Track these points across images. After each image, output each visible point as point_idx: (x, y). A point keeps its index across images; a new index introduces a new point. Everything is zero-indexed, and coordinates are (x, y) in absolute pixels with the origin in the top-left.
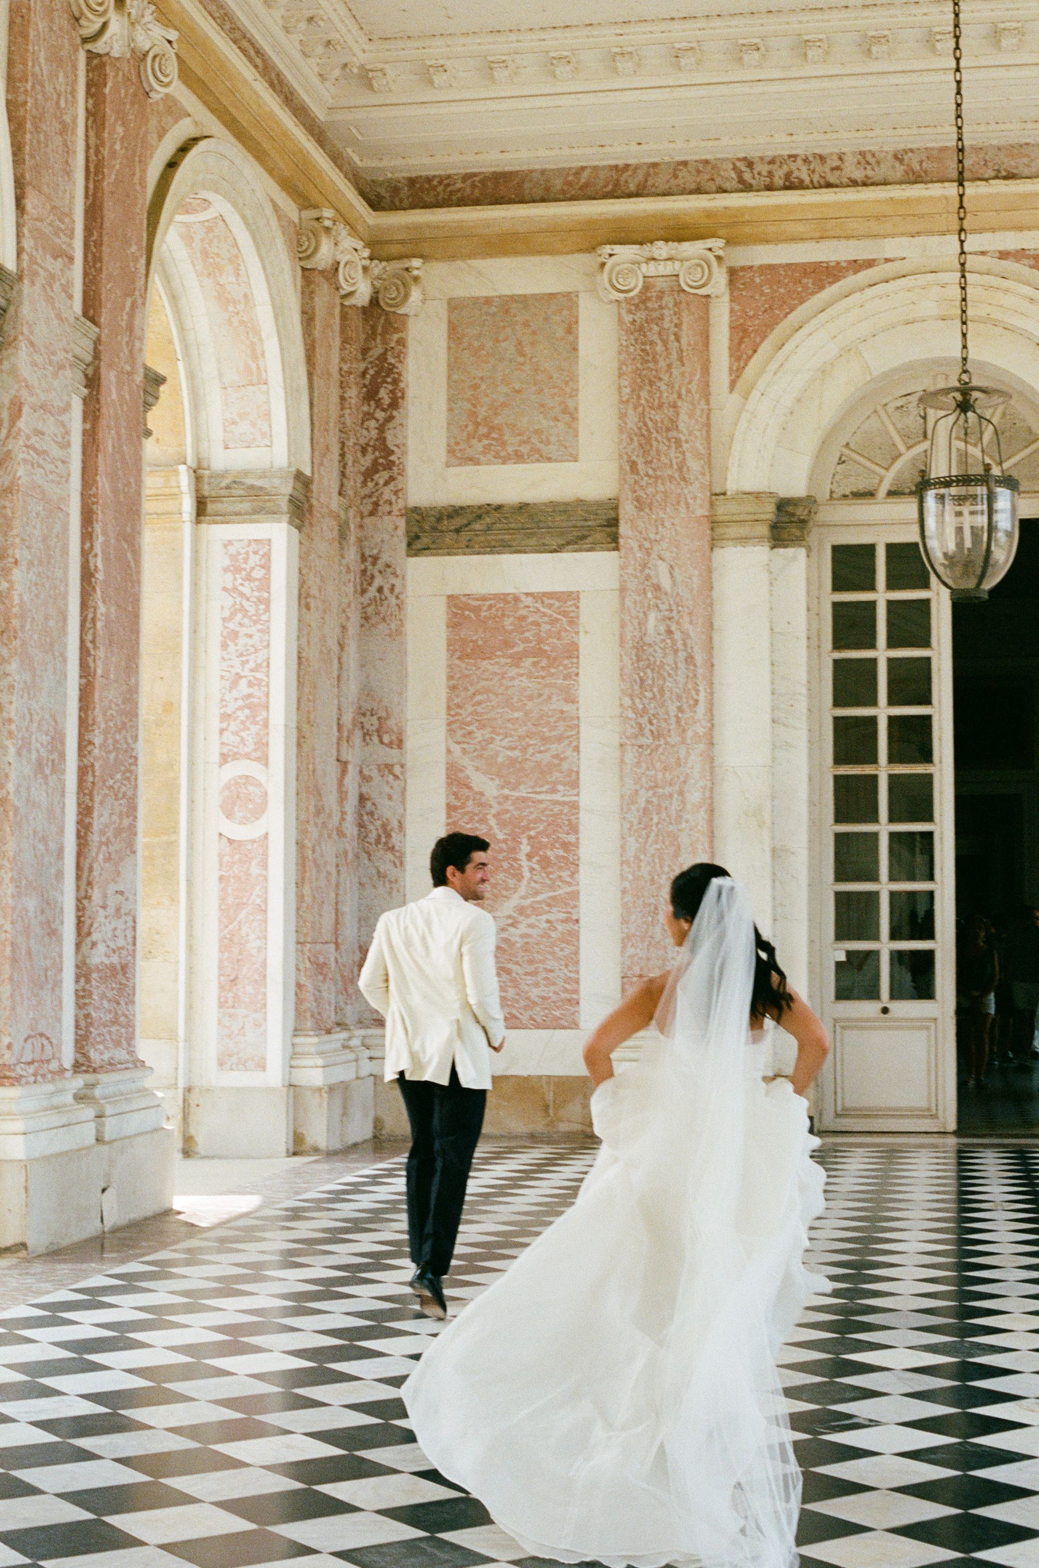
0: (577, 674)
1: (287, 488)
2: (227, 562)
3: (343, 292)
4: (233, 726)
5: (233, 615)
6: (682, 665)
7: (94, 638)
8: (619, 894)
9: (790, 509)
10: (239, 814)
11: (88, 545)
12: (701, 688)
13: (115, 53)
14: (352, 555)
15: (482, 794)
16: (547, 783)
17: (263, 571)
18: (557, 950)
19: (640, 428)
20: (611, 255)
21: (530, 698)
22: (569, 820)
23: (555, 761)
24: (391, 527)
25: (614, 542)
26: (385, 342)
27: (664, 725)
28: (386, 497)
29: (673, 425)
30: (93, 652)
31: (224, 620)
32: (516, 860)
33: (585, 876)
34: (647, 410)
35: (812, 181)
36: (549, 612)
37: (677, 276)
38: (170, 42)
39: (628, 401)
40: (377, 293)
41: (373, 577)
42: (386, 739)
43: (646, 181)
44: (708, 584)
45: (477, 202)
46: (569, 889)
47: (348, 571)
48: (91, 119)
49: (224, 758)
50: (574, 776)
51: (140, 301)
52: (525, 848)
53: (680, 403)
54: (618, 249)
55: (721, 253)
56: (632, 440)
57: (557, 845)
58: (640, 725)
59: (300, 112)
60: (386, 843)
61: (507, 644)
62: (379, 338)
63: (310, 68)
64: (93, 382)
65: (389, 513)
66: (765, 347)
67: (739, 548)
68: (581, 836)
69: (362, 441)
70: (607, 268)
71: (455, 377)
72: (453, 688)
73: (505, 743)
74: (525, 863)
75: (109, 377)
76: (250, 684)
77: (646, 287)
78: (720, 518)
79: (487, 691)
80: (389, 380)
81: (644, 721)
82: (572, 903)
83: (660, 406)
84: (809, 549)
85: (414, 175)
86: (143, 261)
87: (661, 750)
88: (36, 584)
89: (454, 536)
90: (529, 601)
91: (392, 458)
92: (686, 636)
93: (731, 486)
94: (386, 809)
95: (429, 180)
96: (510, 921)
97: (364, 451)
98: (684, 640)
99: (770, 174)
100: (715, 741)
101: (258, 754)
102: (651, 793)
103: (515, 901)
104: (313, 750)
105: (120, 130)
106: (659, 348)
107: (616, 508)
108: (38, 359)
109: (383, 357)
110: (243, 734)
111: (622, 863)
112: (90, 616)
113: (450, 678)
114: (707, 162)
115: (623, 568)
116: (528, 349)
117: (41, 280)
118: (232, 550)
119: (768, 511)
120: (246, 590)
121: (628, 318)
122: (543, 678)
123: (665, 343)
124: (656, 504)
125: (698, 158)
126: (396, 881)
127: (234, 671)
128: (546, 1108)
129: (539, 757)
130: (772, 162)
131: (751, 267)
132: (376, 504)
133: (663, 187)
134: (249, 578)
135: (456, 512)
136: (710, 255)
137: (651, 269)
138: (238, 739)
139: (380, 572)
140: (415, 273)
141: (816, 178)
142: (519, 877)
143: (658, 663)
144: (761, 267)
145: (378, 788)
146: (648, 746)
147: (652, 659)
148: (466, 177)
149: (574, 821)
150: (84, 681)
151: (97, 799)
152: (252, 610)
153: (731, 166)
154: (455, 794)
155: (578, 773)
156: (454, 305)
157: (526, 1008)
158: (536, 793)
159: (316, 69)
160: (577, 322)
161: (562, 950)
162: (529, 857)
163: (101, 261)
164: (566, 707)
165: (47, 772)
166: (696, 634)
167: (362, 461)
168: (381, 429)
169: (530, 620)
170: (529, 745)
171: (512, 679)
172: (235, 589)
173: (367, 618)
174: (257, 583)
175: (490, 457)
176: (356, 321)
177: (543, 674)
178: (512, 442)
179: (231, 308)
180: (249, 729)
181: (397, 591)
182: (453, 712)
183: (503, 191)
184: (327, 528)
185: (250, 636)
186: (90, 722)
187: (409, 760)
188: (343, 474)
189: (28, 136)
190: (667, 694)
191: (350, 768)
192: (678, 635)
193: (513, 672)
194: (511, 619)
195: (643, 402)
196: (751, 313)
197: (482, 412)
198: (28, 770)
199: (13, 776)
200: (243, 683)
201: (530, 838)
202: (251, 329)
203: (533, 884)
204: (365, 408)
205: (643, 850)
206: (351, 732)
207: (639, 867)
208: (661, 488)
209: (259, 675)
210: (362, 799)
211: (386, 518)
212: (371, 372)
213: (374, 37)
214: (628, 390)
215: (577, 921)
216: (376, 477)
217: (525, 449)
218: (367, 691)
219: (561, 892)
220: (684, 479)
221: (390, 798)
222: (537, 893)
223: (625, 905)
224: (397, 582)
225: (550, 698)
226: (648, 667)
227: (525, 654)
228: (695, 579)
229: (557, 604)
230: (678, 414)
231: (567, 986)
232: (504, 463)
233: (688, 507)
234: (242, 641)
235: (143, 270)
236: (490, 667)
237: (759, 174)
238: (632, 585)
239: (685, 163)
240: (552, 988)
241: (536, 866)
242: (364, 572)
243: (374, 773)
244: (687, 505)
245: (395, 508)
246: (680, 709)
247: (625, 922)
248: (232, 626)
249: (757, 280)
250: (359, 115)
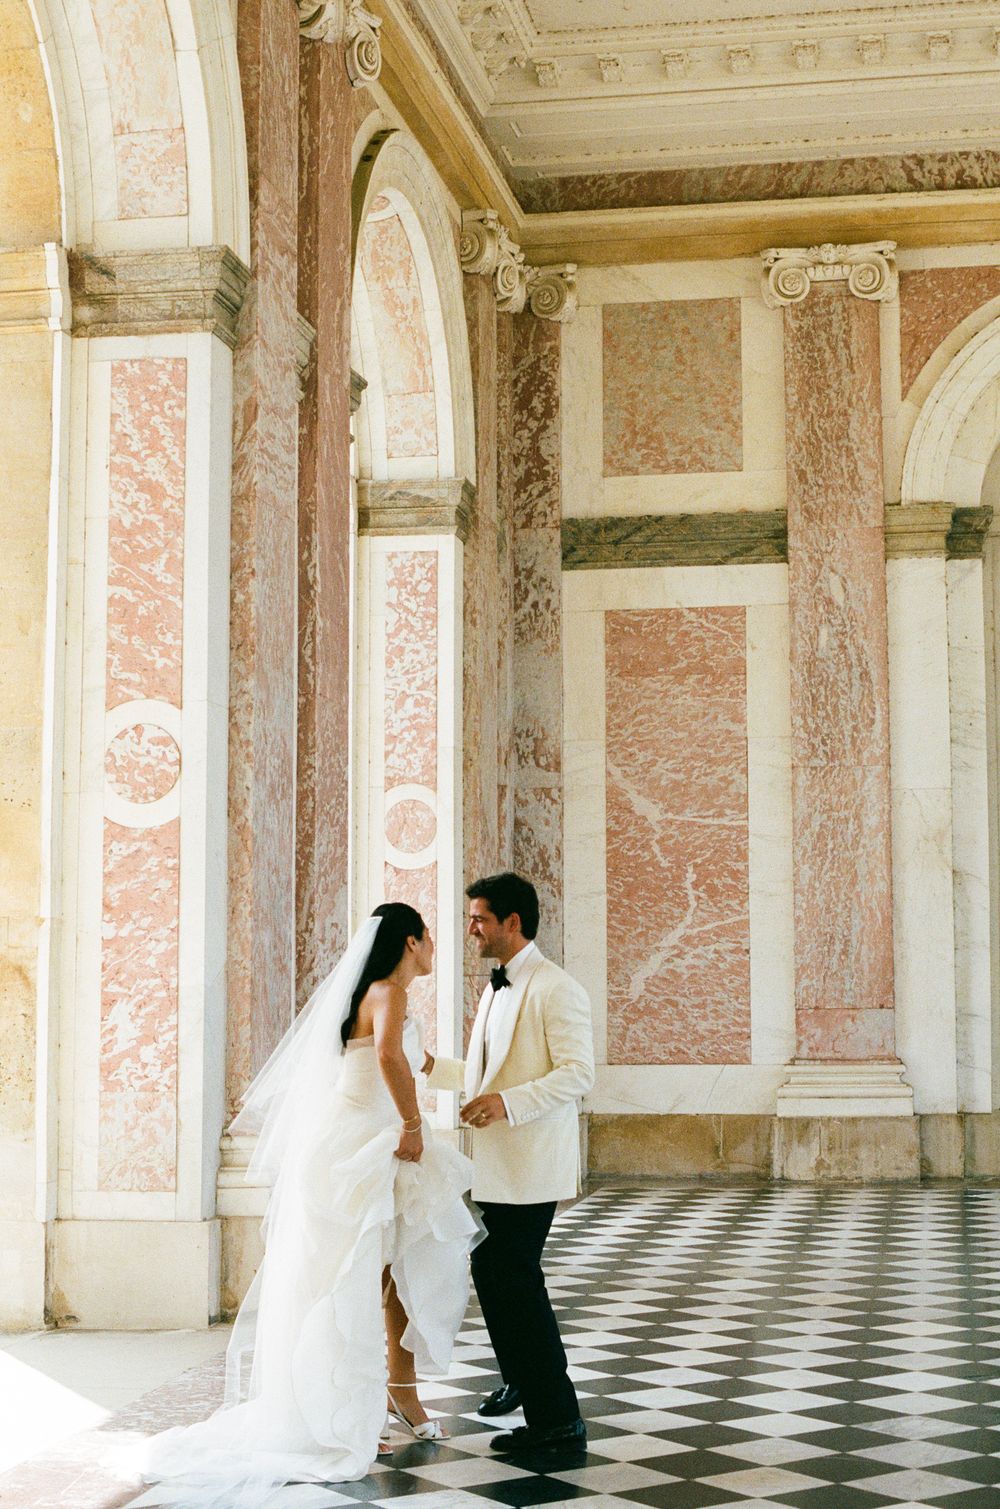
0: (745, 692)
1: (455, 499)
2: (392, 576)
3: (499, 298)
4: (400, 749)
5: (398, 631)
6: (856, 682)
7: (314, 652)
8: (792, 925)
9: (966, 519)
10: (406, 842)
11: (306, 555)
12: (878, 706)
13: (328, 39)
14: (507, 568)
15: (645, 818)
16: (713, 806)
17: (430, 585)
18: (726, 981)
19: (809, 437)
20: (776, 259)
21: (695, 717)
22: (738, 847)
23: (723, 784)
24: (546, 540)
25: (782, 553)
26: (537, 350)
27: (838, 745)
28: (540, 508)
29: (843, 433)
30: (312, 668)
31: (388, 635)
32: (680, 888)
33: (754, 904)
34: (816, 419)
35: (985, 180)
36: (714, 627)
37: (847, 280)
38: (374, 29)
39: (795, 409)
40: (530, 298)
41: (527, 592)
42: (543, 761)
43: (811, 180)
44: (883, 598)
45: (633, 204)
46: (738, 918)
47: (504, 584)
48: (304, 108)
49: (390, 782)
50: (742, 800)
51: (347, 302)
52: (691, 876)
53: (850, 411)
54: (784, 252)
55: (892, 256)
56: (800, 449)
57: (725, 874)
58: (813, 745)
59: (468, 106)
60: (544, 871)
61: (670, 660)
62: (531, 346)
63: (477, 62)
64: (309, 385)
65: (544, 525)
66: (938, 354)
67: (915, 559)
68: (750, 863)
69: (515, 451)
70: (773, 272)
71: (611, 385)
72: (612, 708)
73: (668, 765)
74: (691, 893)
75: (324, 380)
76: (417, 704)
77: (813, 293)
78: (895, 529)
79: (650, 710)
80: (542, 388)
81: (817, 741)
82: (741, 932)
83: (830, 414)
84: (984, 561)
85: (566, 174)
86: (349, 261)
87: (835, 772)
88: (270, 597)
89: (613, 548)
90: (692, 616)
91: (545, 468)
92: (860, 650)
93: (906, 496)
94: (543, 835)
95: (581, 180)
96: (676, 952)
97: (516, 461)
98: (858, 655)
99: (941, 173)
100: (892, 762)
101: (426, 778)
102: (825, 816)
103: (680, 930)
104: (480, 772)
105: (330, 118)
106: (828, 355)
107: (785, 518)
108: (270, 360)
109: (535, 366)
110: (411, 757)
111: (795, 892)
112: (309, 630)
113: (609, 696)
114: (874, 160)
115: (792, 580)
116: (687, 357)
117: (271, 278)
118: (397, 562)
119: (945, 521)
120: (412, 606)
121: (794, 324)
122: (708, 696)
123: (834, 350)
124: (826, 515)
125: (865, 155)
126: (555, 911)
127: (399, 690)
128: (717, 1148)
129: (703, 780)
130: (943, 159)
131: (922, 272)
132: (530, 517)
133: (828, 186)
134: (415, 593)
135: (614, 523)
136: (882, 259)
137: (819, 274)
138: (405, 762)
139: (535, 586)
140: (570, 278)
141: (989, 177)
142: (686, 907)
143: (831, 679)
144: (932, 270)
145: (534, 813)
146: (822, 768)
147: (825, 676)
148: (622, 177)
149: (743, 847)
150: (303, 700)
151: (317, 826)
152: (418, 626)
153: (900, 164)
154: (616, 819)
155: (746, 796)
156: (609, 311)
157: (694, 1042)
158: (700, 817)
159: (484, 63)
160: (740, 329)
161: (731, 981)
162: (696, 886)
163: (317, 259)
164: (733, 727)
165: (279, 797)
166: (871, 651)
167: (515, 471)
168: (535, 438)
169: (692, 636)
170: (694, 768)
171: (675, 697)
172: (400, 604)
173: (521, 634)
174: (423, 598)
175: (649, 466)
176: (509, 329)
177: (707, 691)
178: (673, 451)
179: (398, 313)
180: (416, 752)
181: (552, 607)
182: (612, 733)
183: (659, 191)
184: (489, 537)
185: (417, 652)
186: (310, 744)
187: (567, 783)
188: (499, 485)
189: (260, 122)
190: (842, 713)
191: (508, 791)
192: (851, 650)
193: (676, 689)
194: (673, 635)
195: (811, 409)
196: (923, 319)
197: (640, 421)
198: (263, 794)
199: (251, 801)
200: (410, 702)
201: (696, 866)
202: (419, 337)
203: (700, 913)
204: (517, 417)
205: (817, 878)
206: (507, 755)
207: (814, 895)
208: (831, 497)
209: (426, 694)
210: (518, 824)
211: (540, 531)
212: (524, 380)
213: (544, 31)
214: (796, 398)
215: (748, 951)
216: (529, 488)
217: (686, 459)
218: (522, 711)
219: (729, 921)
220: (856, 489)
221: (547, 823)
222: (704, 922)
223: (799, 935)
224: (553, 597)
225: (716, 718)
226: (821, 683)
227: (688, 671)
228: (869, 592)
229: (723, 619)
230: (849, 423)
231: (737, 1019)
232: (663, 473)
233: (860, 519)
234: (408, 657)
235: (349, 271)
236: (653, 686)
237: (929, 172)
238: (802, 599)
239: (851, 161)
240: (721, 1022)
241: (702, 895)
242: (517, 586)
243: (531, 797)
244: (859, 514)
245: (550, 520)
246: (855, 728)
247: (798, 951)
248: (396, 641)
249: (930, 285)
250: (520, 111)
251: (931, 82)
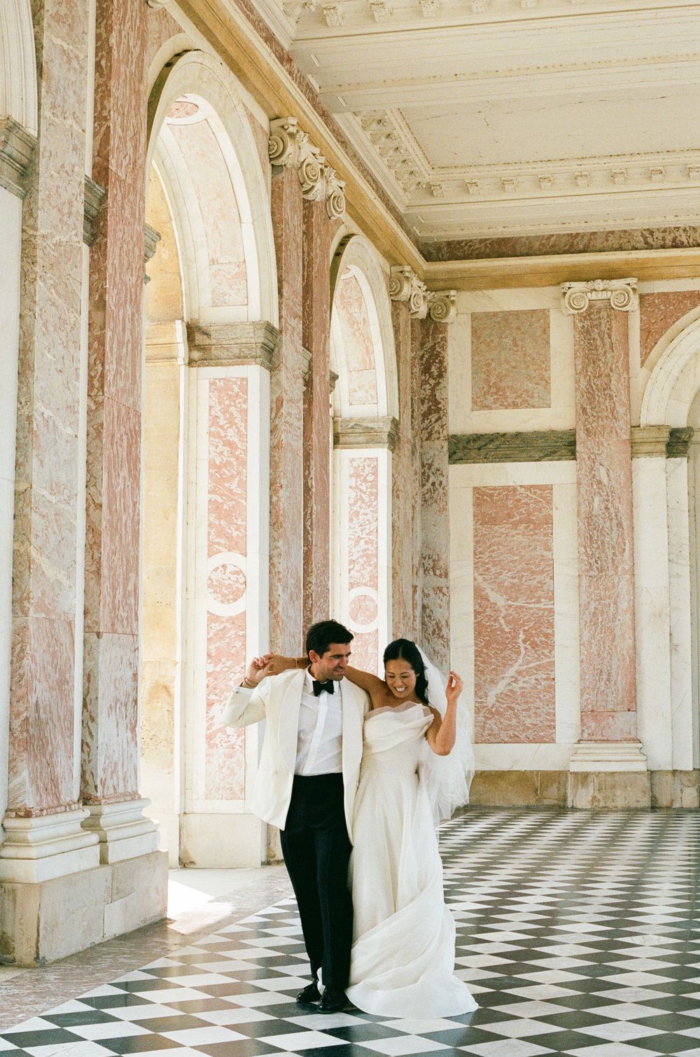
0: (552, 534)
1: (387, 428)
2: (352, 471)
3: (412, 312)
4: (357, 567)
5: (356, 502)
6: (615, 528)
7: (312, 523)
8: (579, 664)
9: (678, 435)
10: (360, 619)
11: (307, 472)
12: (627, 542)
13: (317, 200)
14: (418, 464)
15: (496, 604)
16: (535, 597)
17: (373, 477)
18: (541, 696)
19: (588, 389)
20: (569, 288)
21: (524, 548)
22: (548, 620)
23: (539, 585)
24: (439, 447)
25: (573, 455)
26: (434, 339)
27: (604, 563)
28: (436, 429)
29: (607, 387)
30: (311, 532)
31: (351, 505)
32: (516, 643)
33: (558, 651)
34: (592, 378)
35: (688, 242)
36: (535, 497)
37: (609, 299)
38: (341, 188)
39: (580, 373)
40: (430, 310)
41: (429, 476)
42: (438, 572)
43: (589, 243)
44: (630, 480)
45: (488, 256)
46: (548, 660)
47: (416, 473)
48: (305, 236)
49: (352, 585)
50: (551, 594)
51: (327, 335)
52: (522, 636)
53: (611, 374)
54: (573, 284)
55: (635, 286)
56: (583, 396)
57: (541, 635)
58: (590, 564)
59: (392, 209)
60: (439, 634)
61: (509, 516)
62: (430, 336)
63: (399, 187)
64: (308, 383)
65: (438, 438)
66: (662, 341)
67: (648, 458)
68: (555, 629)
69: (421, 396)
70: (567, 295)
71: (476, 359)
72: (477, 542)
73: (508, 575)
74: (522, 645)
75: (316, 380)
76: (366, 543)
77: (590, 306)
78: (636, 441)
79: (499, 544)
80: (437, 361)
81: (592, 561)
82: (550, 668)
83: (600, 376)
84: (689, 458)
85: (451, 240)
86: (329, 312)
87: (603, 578)
88: (289, 498)
89: (477, 451)
90: (522, 490)
91: (440, 406)
92: (617, 511)
93: (643, 422)
94: (438, 614)
95: (459, 243)
96: (513, 680)
97: (423, 402)
98: (616, 513)
99: (664, 239)
100: (635, 572)
101: (372, 583)
102: (597, 603)
103: (516, 667)
104: (402, 580)
105: (319, 240)
106: (599, 342)
107: (574, 435)
108: (289, 375)
109: (433, 348)
110: (363, 572)
111: (580, 645)
112: (309, 512)
113: (475, 536)
114: (625, 231)
115: (579, 470)
116: (519, 343)
117: (289, 332)
118: (355, 464)
119: (665, 436)
120: (363, 488)
121: (580, 325)
122: (531, 536)
123: (602, 339)
124: (597, 432)
125: (620, 229)
126: (445, 656)
127: (357, 535)
128: (537, 790)
129: (529, 583)
130: (664, 231)
131: (653, 294)
132: (430, 434)
133: (599, 246)
134: (365, 481)
135: (478, 437)
136: (628, 287)
137: (594, 296)
138: (360, 575)
139: (433, 474)
140: (452, 298)
141: (691, 241)
142: (519, 653)
143: (601, 527)
144: (658, 293)
145: (433, 601)
146: (595, 577)
147: (597, 524)
148: (481, 241)
149: (551, 621)
150: (306, 548)
151: (314, 613)
152: (367, 499)
153: (640, 234)
154: (479, 604)
155: (553, 591)
156: (475, 317)
157: (523, 731)
158: (527, 603)
159: (402, 186)
160: (549, 327)
161: (544, 696)
162: (524, 641)
163: (312, 316)
164: (545, 553)
165: (295, 599)
166: (623, 510)
167: (422, 407)
168: (433, 389)
169: (523, 501)
170: (523, 576)
171: (513, 536)
172: (357, 487)
173: (425, 501)
174: (370, 484)
175: (497, 405)
176: (418, 329)
177: (531, 533)
178: (511, 397)
179: (355, 327)
180: (366, 569)
181: (443, 486)
182: (477, 557)
183: (504, 249)
184: (406, 449)
185: (366, 514)
186: (310, 571)
187: (451, 584)
188: (412, 417)
189: (283, 254)
190: (607, 545)
191: (418, 589)
192: (612, 510)
193: (514, 532)
194: (511, 502)
195: (589, 373)
196: (653, 321)
197: (493, 380)
198: (287, 597)
199: (281, 602)
200: (362, 542)
201: (525, 631)
202: (367, 339)
203: (527, 657)
204: (423, 378)
205: (593, 637)
206: (418, 569)
207: (591, 648)
208: (601, 423)
209: (371, 537)
210: (424, 607)
211: (436, 441)
212: (426, 356)
213: (436, 167)
214: (581, 367)
215: (554, 679)
216: (430, 417)
217: (519, 401)
218: (426, 544)
219: (544, 662)
220: (615, 418)
221: (441, 607)
222: (529, 662)
223: (582, 670)
224: (443, 479)
225: (535, 548)
226: (595, 529)
227: (521, 522)
228: (622, 477)
229: (539, 492)
230: (610, 381)
231: (548, 717)
232: (506, 408)
233: (617, 435)
234: (361, 517)
235: (329, 318)
236: (500, 530)
237: (657, 238)
238: (584, 481)
239: (613, 232)
240: (539, 719)
241: (528, 647)
242: (423, 474)
243: (431, 592)
244: (616, 432)
245: (442, 436)
246: (614, 554)
247: (582, 679)
248: (355, 508)
249: (657, 301)
250: (425, 210)
251: (654, 194)
